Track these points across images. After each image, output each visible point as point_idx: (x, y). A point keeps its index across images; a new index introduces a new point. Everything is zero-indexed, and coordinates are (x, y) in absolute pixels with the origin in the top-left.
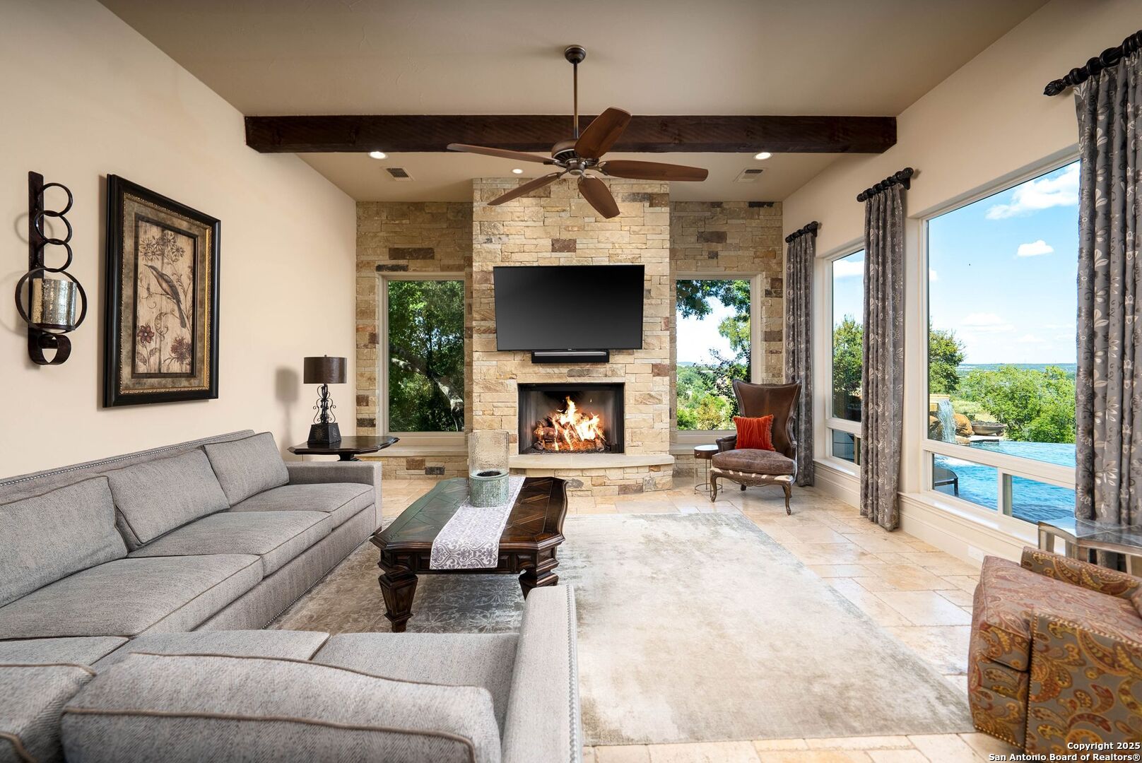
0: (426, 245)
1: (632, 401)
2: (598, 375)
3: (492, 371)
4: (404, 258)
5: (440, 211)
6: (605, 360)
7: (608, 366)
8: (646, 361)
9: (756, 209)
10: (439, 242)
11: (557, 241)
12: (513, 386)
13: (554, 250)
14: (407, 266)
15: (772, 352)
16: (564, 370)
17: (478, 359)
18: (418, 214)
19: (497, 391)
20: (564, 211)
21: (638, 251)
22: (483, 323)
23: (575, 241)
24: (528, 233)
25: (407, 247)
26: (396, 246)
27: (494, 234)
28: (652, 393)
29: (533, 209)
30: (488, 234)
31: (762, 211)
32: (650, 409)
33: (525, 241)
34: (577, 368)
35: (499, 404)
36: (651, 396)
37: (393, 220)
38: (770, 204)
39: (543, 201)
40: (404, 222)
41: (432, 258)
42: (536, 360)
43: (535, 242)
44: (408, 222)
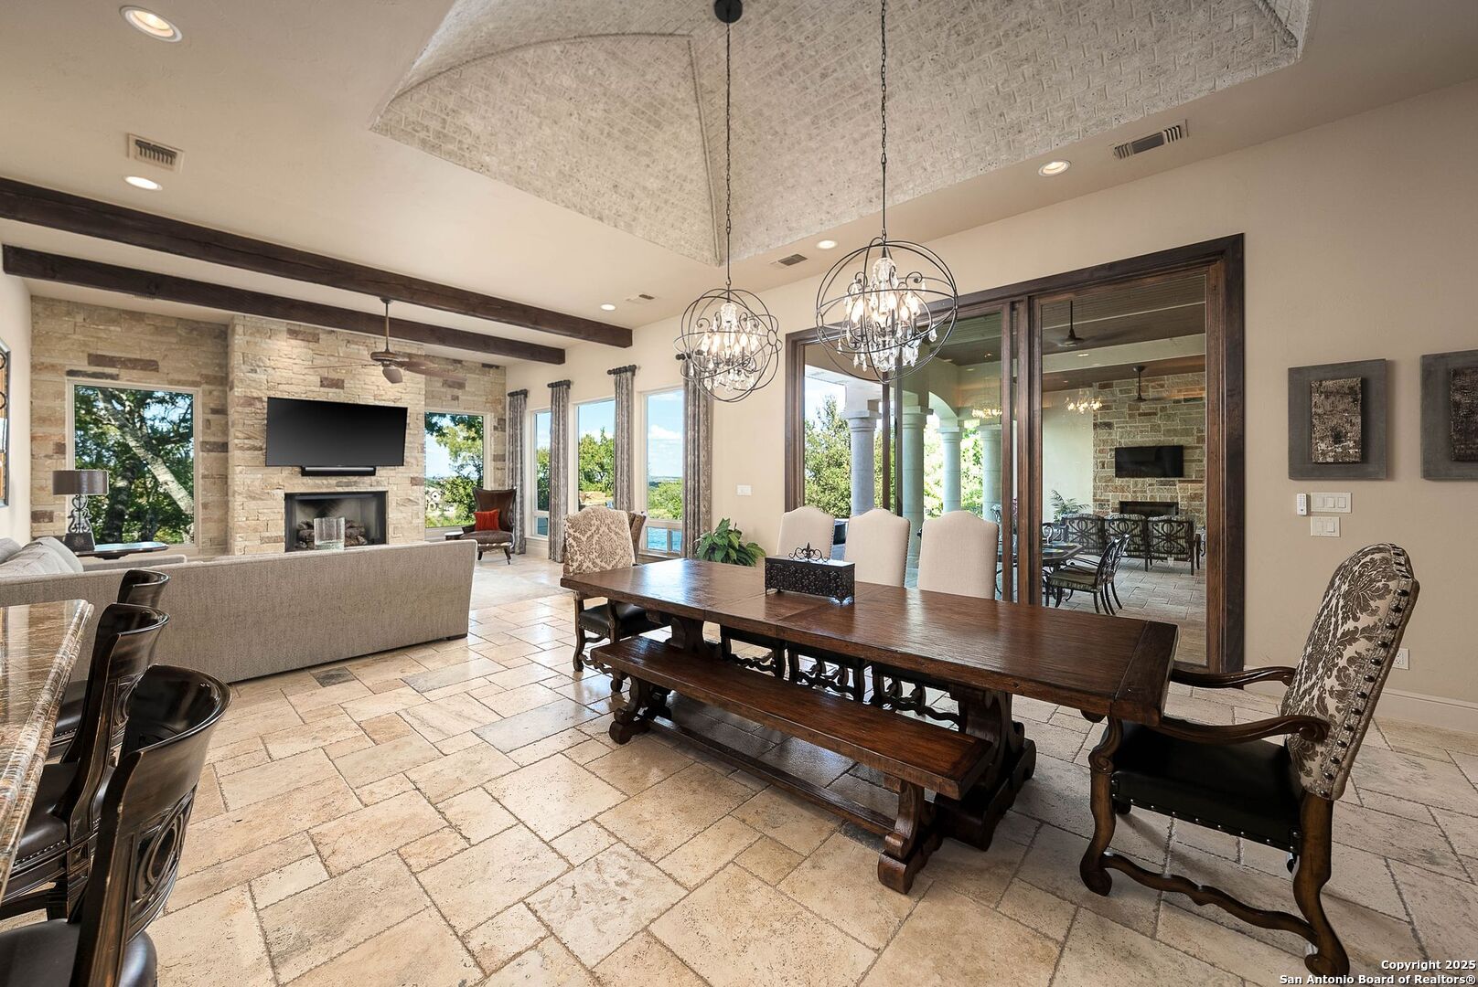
0: (147, 356)
1: (394, 504)
2: (365, 485)
3: (257, 483)
4: (114, 366)
5: (166, 325)
6: (372, 473)
7: (373, 478)
8: (405, 475)
9: (487, 369)
10: (166, 355)
11: (326, 379)
12: (280, 494)
13: (322, 385)
14: (118, 375)
15: (498, 469)
16: (333, 481)
17: (241, 473)
18: (134, 323)
19: (263, 500)
20: (333, 356)
21: (400, 394)
22: (246, 441)
23: (343, 381)
24: (296, 368)
25: (117, 355)
26: (99, 353)
27: (259, 366)
28: (412, 498)
29: (299, 350)
30: (252, 365)
31: (492, 371)
32: (409, 509)
33: (293, 376)
34: (344, 479)
35: (265, 511)
36: (410, 500)
37: (94, 324)
38: (497, 367)
39: (311, 345)
40: (112, 328)
41: (157, 370)
42: (305, 473)
43: (303, 377)
44: (119, 329)
